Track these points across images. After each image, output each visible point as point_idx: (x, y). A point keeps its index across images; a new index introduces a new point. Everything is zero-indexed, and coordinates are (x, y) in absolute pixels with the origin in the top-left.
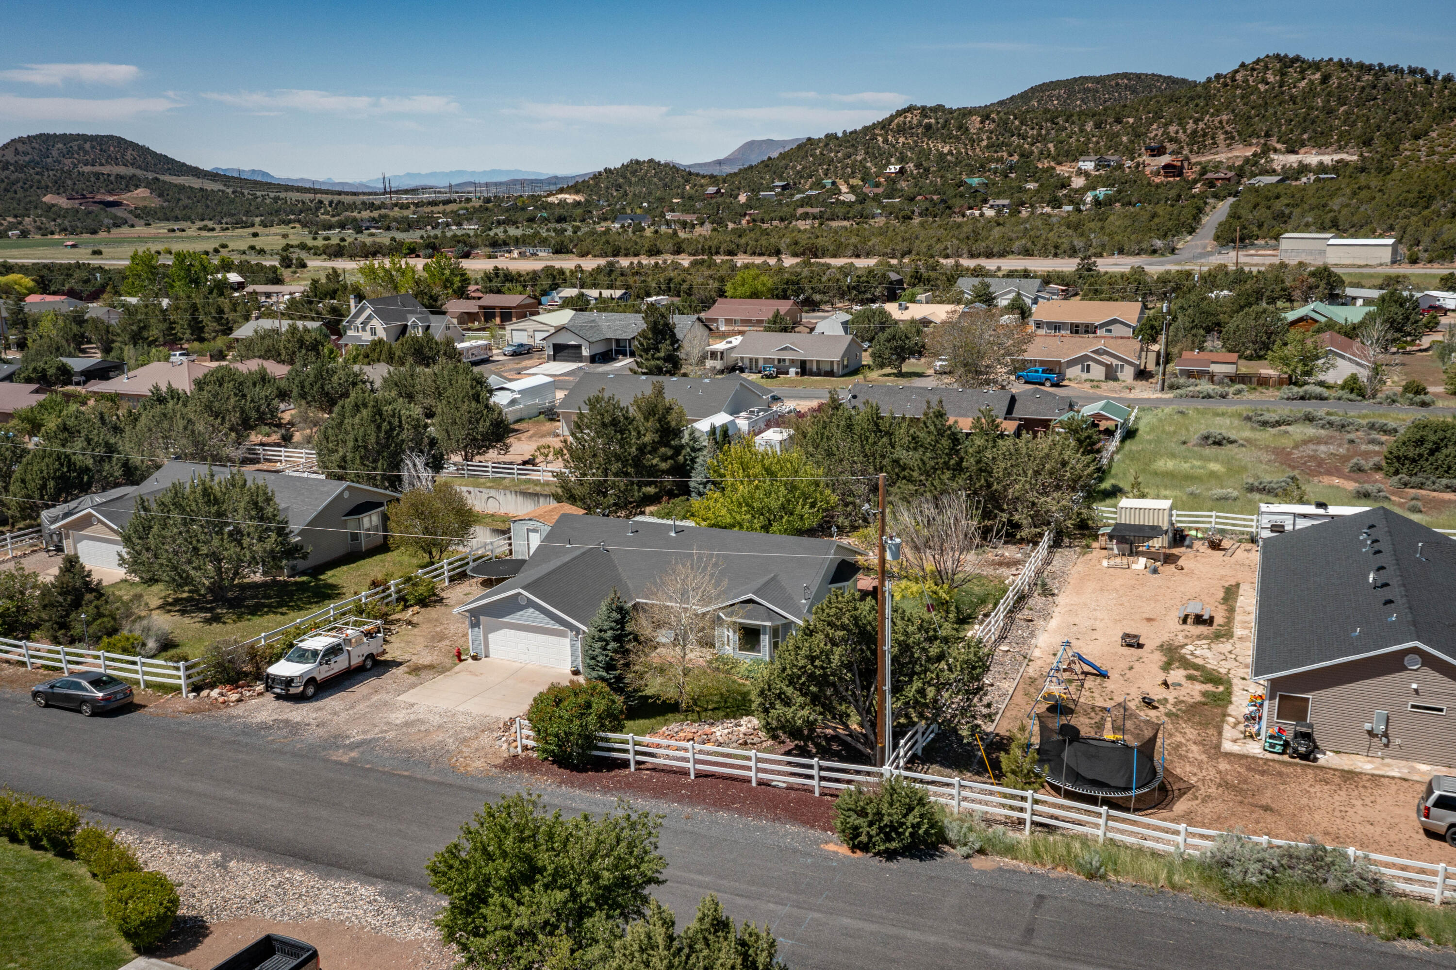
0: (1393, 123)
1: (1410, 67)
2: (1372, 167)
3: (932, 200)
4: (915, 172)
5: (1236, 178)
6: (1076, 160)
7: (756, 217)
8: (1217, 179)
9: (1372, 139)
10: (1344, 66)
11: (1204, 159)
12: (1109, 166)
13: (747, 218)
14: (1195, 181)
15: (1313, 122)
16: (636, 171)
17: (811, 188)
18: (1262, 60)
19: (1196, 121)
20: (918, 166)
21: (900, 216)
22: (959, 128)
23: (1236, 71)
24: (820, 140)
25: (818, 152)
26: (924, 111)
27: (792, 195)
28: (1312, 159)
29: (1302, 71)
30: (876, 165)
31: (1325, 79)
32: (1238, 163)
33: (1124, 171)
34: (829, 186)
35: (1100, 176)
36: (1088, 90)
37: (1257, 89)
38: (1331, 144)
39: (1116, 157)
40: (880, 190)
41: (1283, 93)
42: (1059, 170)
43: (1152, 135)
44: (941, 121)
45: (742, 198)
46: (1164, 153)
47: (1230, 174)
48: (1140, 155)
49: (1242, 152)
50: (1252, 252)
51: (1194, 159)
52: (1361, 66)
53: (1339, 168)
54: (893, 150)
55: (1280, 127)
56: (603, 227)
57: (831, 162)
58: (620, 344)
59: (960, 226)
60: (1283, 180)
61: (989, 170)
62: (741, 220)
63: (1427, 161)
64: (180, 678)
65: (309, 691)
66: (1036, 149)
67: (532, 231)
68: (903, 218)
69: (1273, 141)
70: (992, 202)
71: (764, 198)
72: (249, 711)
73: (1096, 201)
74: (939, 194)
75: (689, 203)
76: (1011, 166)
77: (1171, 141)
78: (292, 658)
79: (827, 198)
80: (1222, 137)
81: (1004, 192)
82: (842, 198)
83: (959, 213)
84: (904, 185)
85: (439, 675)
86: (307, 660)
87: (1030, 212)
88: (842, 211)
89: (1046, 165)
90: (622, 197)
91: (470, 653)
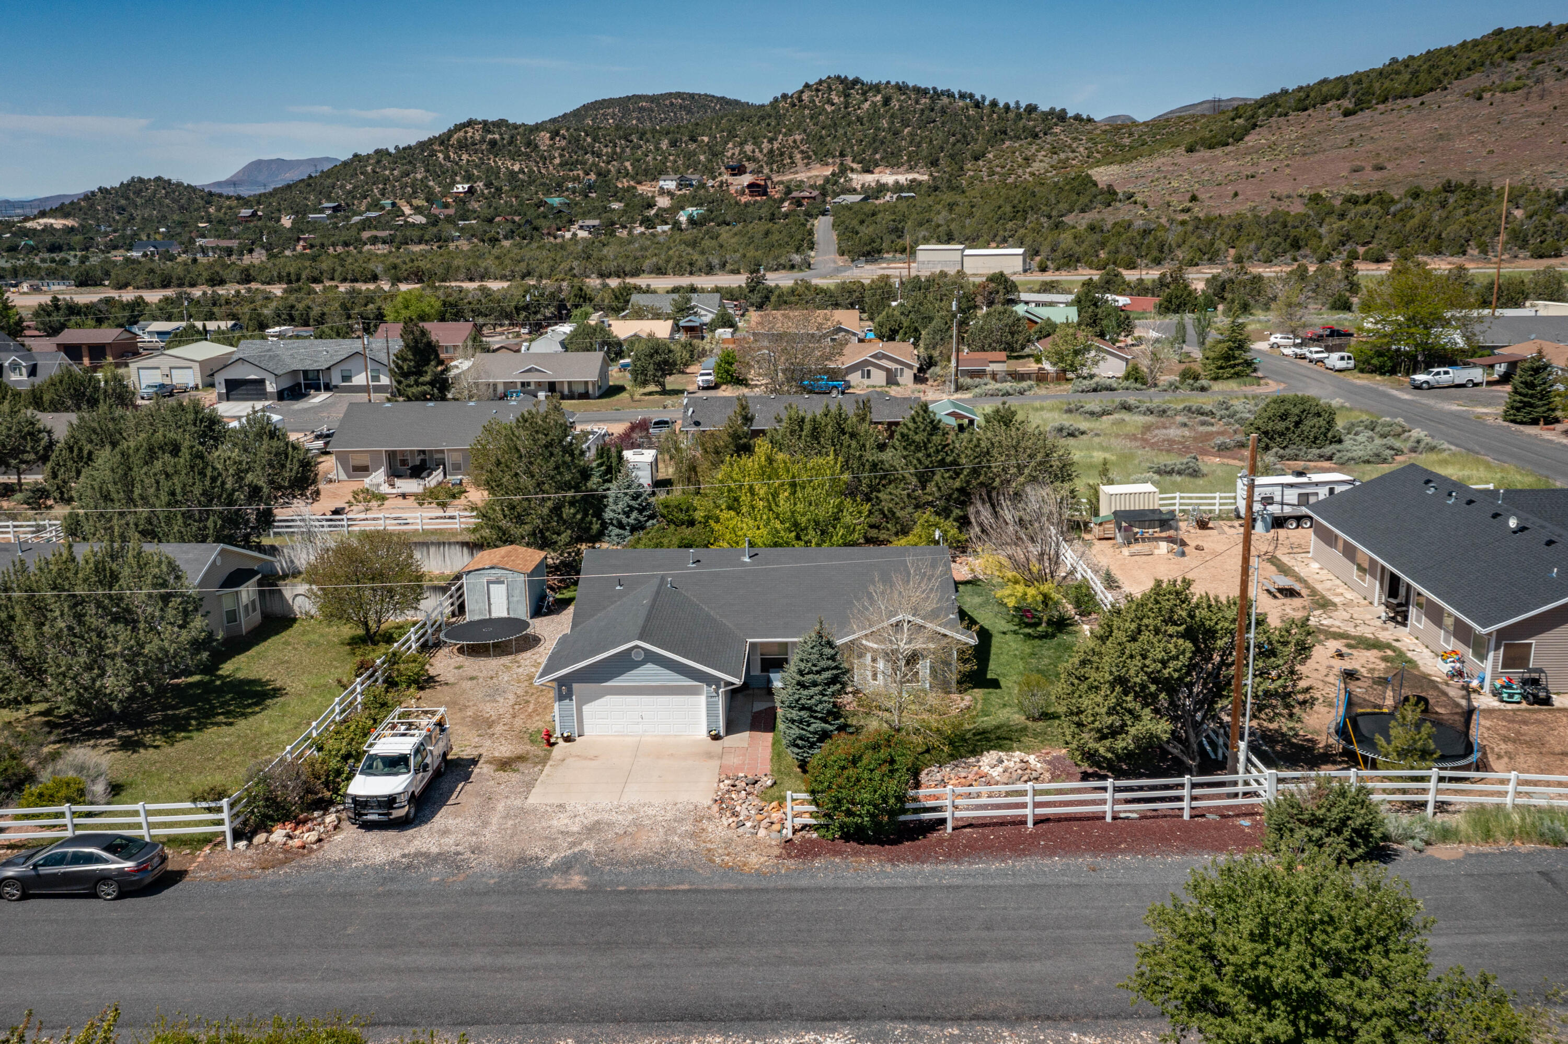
0: (954, 145)
1: (960, 92)
2: (943, 186)
3: (514, 222)
4: (486, 192)
5: (821, 197)
6: (656, 179)
7: (313, 242)
8: (804, 198)
9: (938, 160)
10: (901, 88)
11: (785, 178)
12: (691, 185)
13: (301, 243)
14: (782, 200)
15: (882, 143)
16: (141, 190)
17: (368, 210)
18: (825, 81)
19: (771, 141)
20: (488, 185)
21: (486, 238)
22: (528, 144)
23: (802, 92)
24: (369, 156)
25: (369, 169)
26: (486, 126)
27: (348, 218)
28: (888, 178)
29: (864, 93)
30: (440, 184)
31: (887, 101)
32: (820, 182)
33: (707, 191)
34: (389, 208)
35: (685, 195)
36: (641, 109)
37: (824, 109)
38: (903, 164)
39: (697, 176)
40: (451, 211)
41: (849, 114)
42: (640, 189)
43: (729, 154)
44: (506, 136)
45: (287, 221)
46: (745, 173)
47: (815, 193)
48: (720, 174)
49: (820, 172)
50: (884, 265)
51: (776, 178)
52: (917, 90)
53: (913, 185)
54: (456, 167)
55: (852, 147)
56: (118, 256)
57: (386, 180)
58: (310, 376)
59: (562, 247)
60: (865, 199)
61: (567, 190)
62: (295, 246)
63: (990, 181)
64: (220, 822)
65: (413, 811)
66: (613, 167)
67: (22, 263)
68: (490, 240)
69: (848, 161)
70: (580, 223)
71: (315, 221)
72: (343, 851)
73: (691, 221)
74: (519, 215)
75: (221, 227)
76: (589, 186)
77: (749, 160)
78: (369, 770)
79: (393, 219)
80: (799, 156)
81: (589, 212)
82: (410, 220)
83: (549, 234)
84: (476, 205)
85: (540, 767)
86: (395, 770)
87: (625, 232)
88: (416, 234)
89: (626, 184)
90: (129, 221)
91: (558, 734)
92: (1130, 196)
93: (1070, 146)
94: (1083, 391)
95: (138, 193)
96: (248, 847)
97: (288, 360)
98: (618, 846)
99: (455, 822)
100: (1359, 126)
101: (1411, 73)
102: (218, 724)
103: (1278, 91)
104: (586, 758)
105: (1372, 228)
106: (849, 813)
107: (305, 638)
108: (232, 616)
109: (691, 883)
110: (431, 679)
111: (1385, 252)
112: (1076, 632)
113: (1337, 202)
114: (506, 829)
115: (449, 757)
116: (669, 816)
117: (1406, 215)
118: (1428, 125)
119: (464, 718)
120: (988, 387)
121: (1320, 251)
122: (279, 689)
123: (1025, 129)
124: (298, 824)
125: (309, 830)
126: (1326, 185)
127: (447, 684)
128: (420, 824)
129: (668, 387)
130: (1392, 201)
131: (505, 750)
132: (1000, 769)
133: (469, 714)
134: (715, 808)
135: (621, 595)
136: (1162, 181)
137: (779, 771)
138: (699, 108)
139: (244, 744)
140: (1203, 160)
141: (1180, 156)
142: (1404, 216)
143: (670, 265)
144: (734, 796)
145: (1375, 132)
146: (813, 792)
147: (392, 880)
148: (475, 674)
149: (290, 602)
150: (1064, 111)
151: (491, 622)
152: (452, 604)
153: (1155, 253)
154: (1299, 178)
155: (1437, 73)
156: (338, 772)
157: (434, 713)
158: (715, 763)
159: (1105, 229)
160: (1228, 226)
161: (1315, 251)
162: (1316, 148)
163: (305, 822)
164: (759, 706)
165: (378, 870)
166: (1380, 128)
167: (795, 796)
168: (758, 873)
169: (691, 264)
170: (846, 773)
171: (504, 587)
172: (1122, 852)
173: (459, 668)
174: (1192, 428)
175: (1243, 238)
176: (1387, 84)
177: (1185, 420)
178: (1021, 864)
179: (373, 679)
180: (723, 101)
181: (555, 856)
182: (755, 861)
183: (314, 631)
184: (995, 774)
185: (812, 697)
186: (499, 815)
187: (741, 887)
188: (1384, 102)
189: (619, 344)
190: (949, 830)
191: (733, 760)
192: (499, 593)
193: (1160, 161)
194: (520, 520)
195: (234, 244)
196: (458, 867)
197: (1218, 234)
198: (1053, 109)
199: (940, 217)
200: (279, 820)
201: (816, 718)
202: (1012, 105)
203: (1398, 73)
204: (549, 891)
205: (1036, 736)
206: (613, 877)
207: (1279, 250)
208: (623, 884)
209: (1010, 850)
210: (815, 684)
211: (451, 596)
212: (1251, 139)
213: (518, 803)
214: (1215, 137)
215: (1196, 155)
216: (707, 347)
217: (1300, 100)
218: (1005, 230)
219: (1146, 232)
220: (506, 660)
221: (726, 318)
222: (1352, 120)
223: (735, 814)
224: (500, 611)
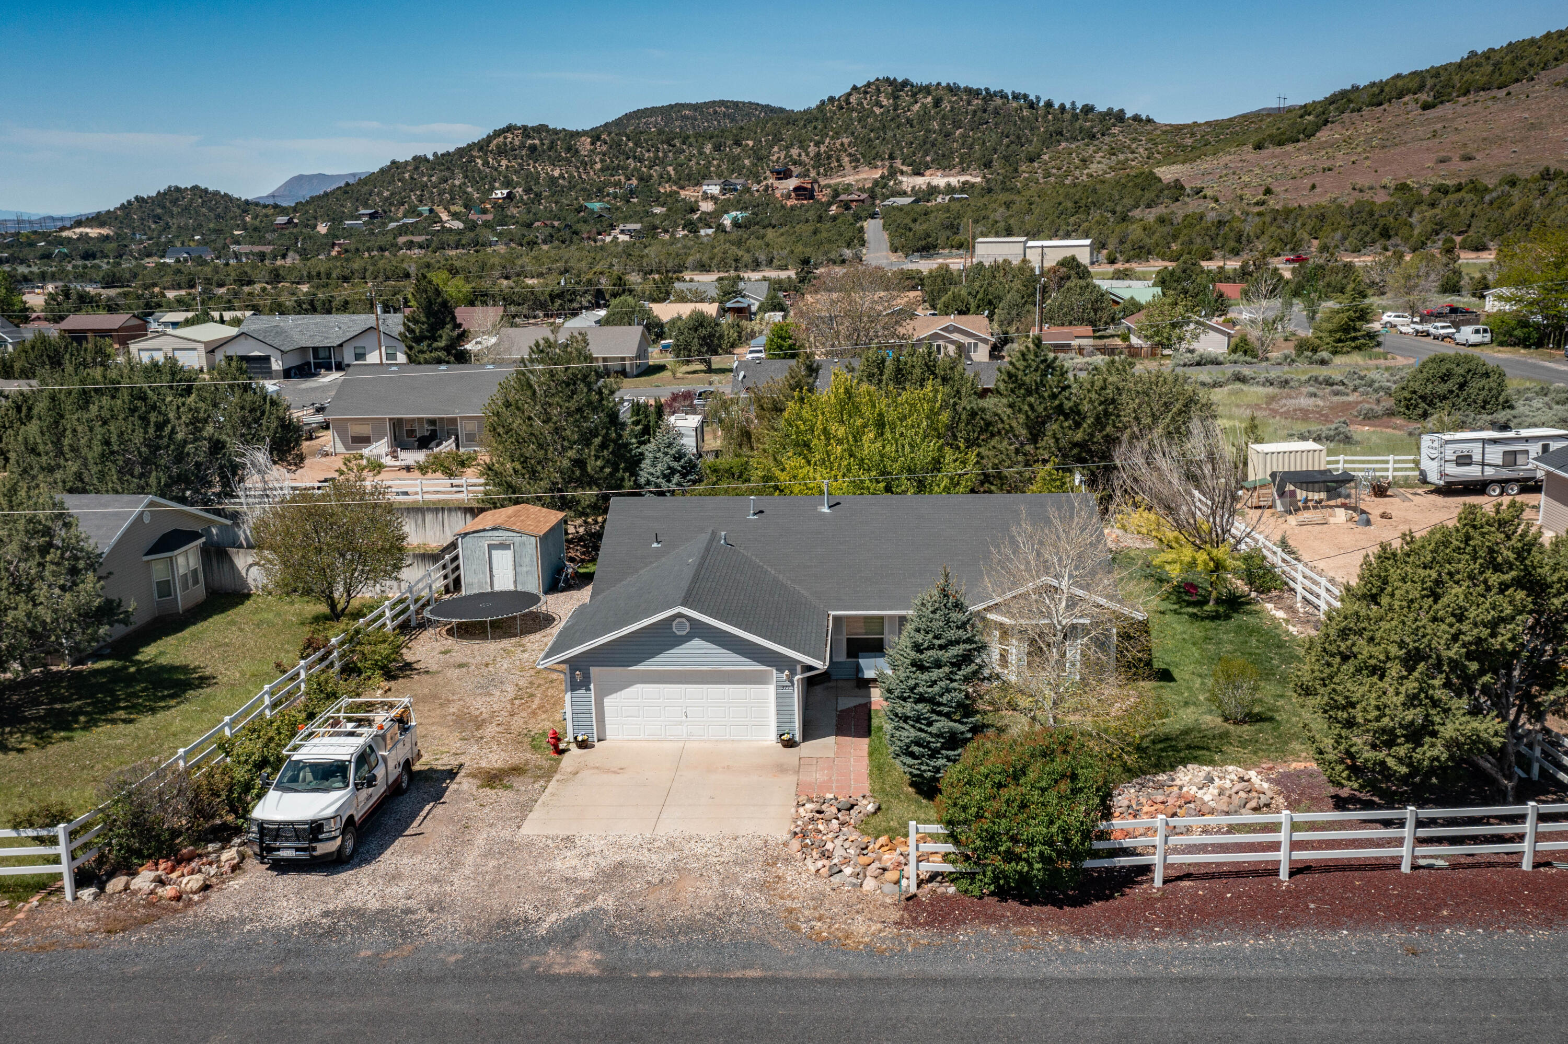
0: (1008, 146)
1: (1013, 92)
2: (997, 188)
3: (553, 227)
4: (525, 197)
5: (870, 200)
6: (698, 184)
7: (348, 247)
8: (852, 201)
9: (991, 162)
10: (952, 90)
11: (833, 181)
12: (736, 190)
13: (336, 248)
14: (830, 204)
15: (933, 145)
16: (177, 199)
17: (405, 216)
18: (873, 83)
19: (817, 144)
20: (528, 191)
21: (524, 242)
22: (569, 149)
23: (850, 94)
24: (407, 163)
25: (407, 175)
26: (526, 131)
27: (384, 224)
28: (940, 180)
29: (914, 95)
30: (478, 190)
31: (937, 103)
32: (868, 185)
33: (752, 195)
34: (426, 214)
35: (729, 199)
36: (685, 118)
37: (873, 112)
38: (954, 167)
39: (741, 181)
40: (489, 217)
41: (898, 116)
42: (683, 194)
43: (775, 158)
44: (546, 142)
45: (322, 228)
46: (791, 176)
47: (864, 196)
48: (765, 178)
49: (869, 175)
50: (941, 259)
51: (823, 182)
52: (968, 91)
53: (966, 187)
54: (495, 173)
55: (901, 149)
56: (150, 262)
57: (424, 187)
58: (322, 354)
59: (602, 248)
60: (916, 201)
61: (608, 195)
62: (330, 251)
63: (1046, 183)
64: (56, 860)
65: (350, 844)
66: (655, 172)
67: (54, 269)
68: (528, 244)
69: (898, 163)
70: (621, 227)
71: (351, 227)
72: (237, 906)
73: (736, 224)
74: (559, 219)
75: (256, 234)
76: (631, 190)
77: (795, 163)
78: (292, 784)
79: (430, 225)
80: (847, 159)
81: (631, 217)
82: (447, 225)
83: (589, 238)
84: (515, 211)
85: (542, 782)
86: (327, 783)
87: (667, 237)
88: (452, 239)
89: (668, 189)
90: (164, 230)
91: (570, 737)
92: (1198, 191)
93: (1129, 147)
94: (1185, 365)
95: (175, 202)
96: (96, 897)
97: (296, 337)
98: (651, 902)
99: (411, 862)
100: (1441, 119)
101: (1494, 65)
102: (113, 721)
103: (1349, 87)
104: (608, 771)
105: (1468, 217)
106: (1010, 856)
107: (257, 618)
108: (165, 588)
109: (764, 967)
110: (408, 667)
111: (1485, 240)
112: (1257, 612)
113: (1426, 192)
114: (484, 874)
115: (417, 767)
116: (727, 856)
117: (1503, 202)
118: (1517, 114)
119: (445, 716)
120: (1076, 361)
121: (1413, 240)
122: (207, 678)
123: (1081, 129)
124: (179, 862)
125: (192, 873)
126: (1410, 176)
127: (427, 672)
128: (359, 865)
129: (714, 366)
130: (1486, 189)
131: (495, 759)
132: (1213, 791)
133: (452, 710)
134: (795, 844)
135: (658, 554)
136: (1231, 177)
137: (883, 790)
138: (743, 116)
139: (139, 747)
140: (1274, 156)
141: (1248, 152)
142: (1502, 203)
143: (715, 262)
144: (821, 827)
145: (1460, 123)
146: (950, 823)
147: (299, 953)
148: (465, 660)
149: (244, 573)
150: (1122, 111)
151: (494, 595)
152: (446, 577)
153: (1232, 244)
154: (1381, 170)
155: (1523, 63)
156: (247, 787)
157: (391, 706)
158: (790, 780)
159: (1175, 222)
160: (1309, 216)
161: (1406, 240)
162: (1397, 141)
163: (190, 860)
164: (847, 702)
165: (281, 936)
166: (1464, 120)
167: (921, 827)
168: (871, 951)
169: (736, 260)
170: (1005, 794)
171: (509, 553)
172: (1447, 921)
173: (445, 652)
174: (1323, 398)
175: (1327, 228)
176: (1468, 76)
177: (1312, 389)
178: (1291, 941)
179: (327, 662)
180: (767, 108)
181: (553, 917)
182: (863, 929)
183: (269, 608)
184: (1207, 798)
185: (934, 683)
186: (476, 852)
187: (845, 974)
188: (1465, 95)
189: (661, 325)
190: (1158, 883)
191: (815, 776)
192: (503, 561)
193: (1226, 159)
194: (534, 475)
195: (268, 249)
196: (404, 934)
197: (1298, 224)
198: (1110, 109)
199: (998, 214)
200: (149, 857)
201: (940, 714)
202: (1068, 106)
203: (1478, 65)
204: (539, 978)
205: (1243, 744)
206: (642, 954)
207: (1367, 239)
208: (657, 967)
209: (1264, 917)
210: (938, 664)
211: (444, 567)
212: (1323, 135)
213: (506, 834)
214: (1283, 134)
215: (1265, 153)
216: (756, 329)
217: (1374, 95)
218: (1068, 224)
219: (1220, 223)
220: (506, 643)
221: (776, 301)
222: (1431, 113)
223: (826, 855)
224: (504, 582)
